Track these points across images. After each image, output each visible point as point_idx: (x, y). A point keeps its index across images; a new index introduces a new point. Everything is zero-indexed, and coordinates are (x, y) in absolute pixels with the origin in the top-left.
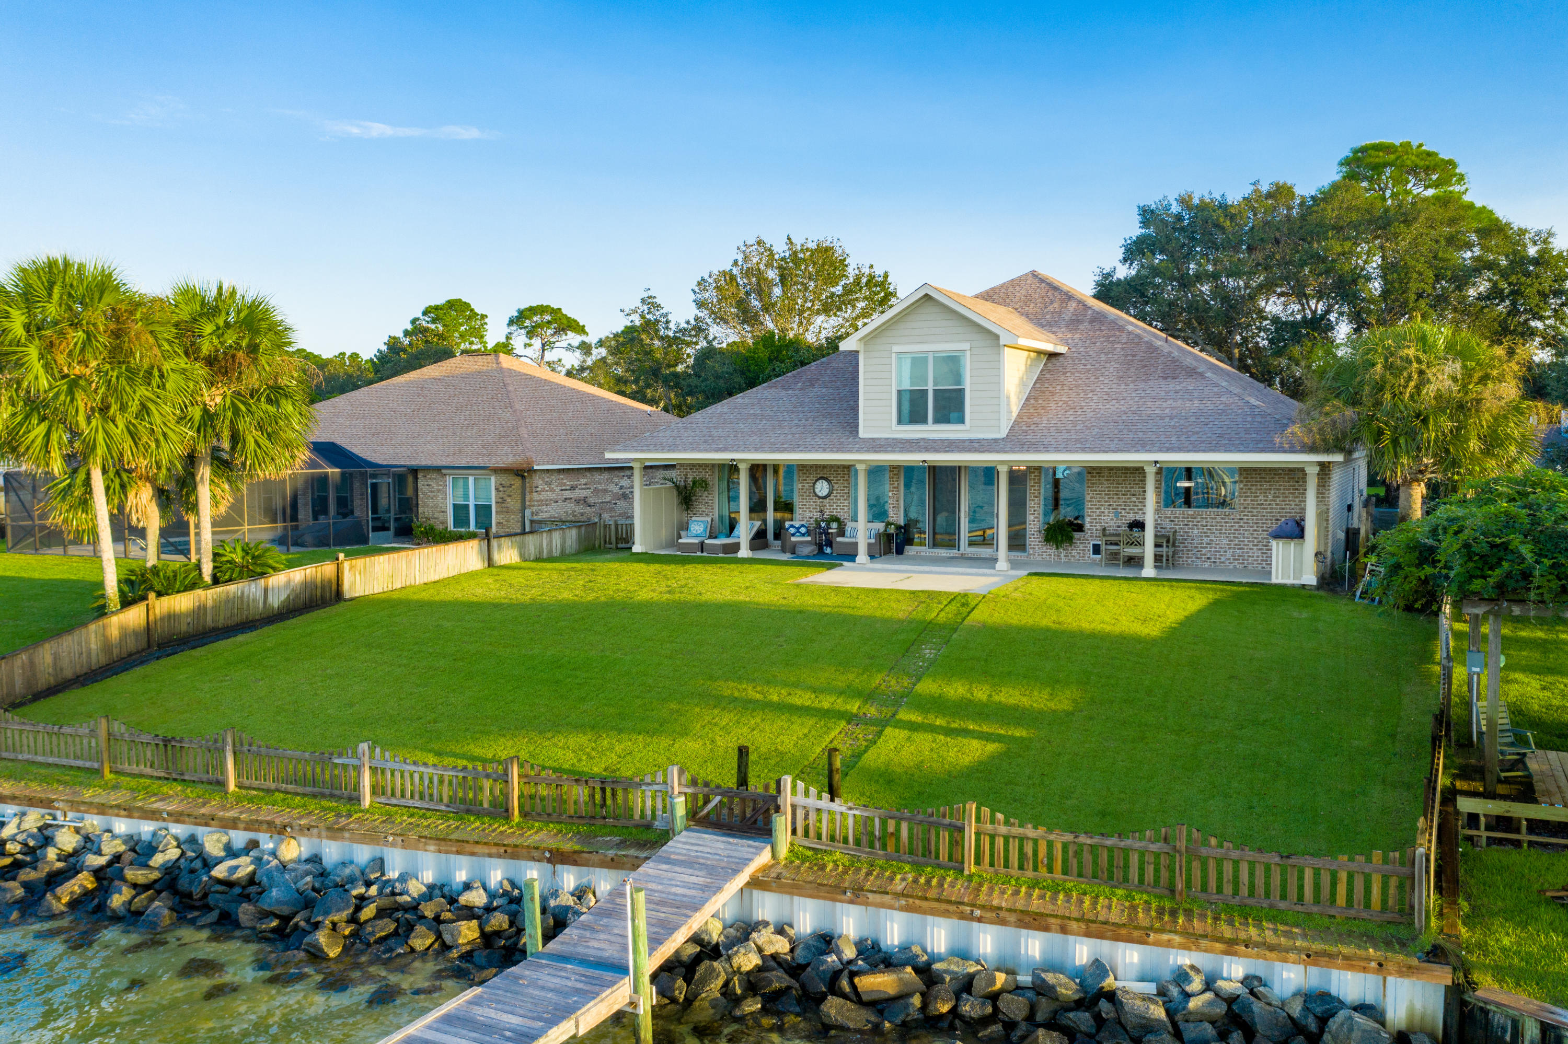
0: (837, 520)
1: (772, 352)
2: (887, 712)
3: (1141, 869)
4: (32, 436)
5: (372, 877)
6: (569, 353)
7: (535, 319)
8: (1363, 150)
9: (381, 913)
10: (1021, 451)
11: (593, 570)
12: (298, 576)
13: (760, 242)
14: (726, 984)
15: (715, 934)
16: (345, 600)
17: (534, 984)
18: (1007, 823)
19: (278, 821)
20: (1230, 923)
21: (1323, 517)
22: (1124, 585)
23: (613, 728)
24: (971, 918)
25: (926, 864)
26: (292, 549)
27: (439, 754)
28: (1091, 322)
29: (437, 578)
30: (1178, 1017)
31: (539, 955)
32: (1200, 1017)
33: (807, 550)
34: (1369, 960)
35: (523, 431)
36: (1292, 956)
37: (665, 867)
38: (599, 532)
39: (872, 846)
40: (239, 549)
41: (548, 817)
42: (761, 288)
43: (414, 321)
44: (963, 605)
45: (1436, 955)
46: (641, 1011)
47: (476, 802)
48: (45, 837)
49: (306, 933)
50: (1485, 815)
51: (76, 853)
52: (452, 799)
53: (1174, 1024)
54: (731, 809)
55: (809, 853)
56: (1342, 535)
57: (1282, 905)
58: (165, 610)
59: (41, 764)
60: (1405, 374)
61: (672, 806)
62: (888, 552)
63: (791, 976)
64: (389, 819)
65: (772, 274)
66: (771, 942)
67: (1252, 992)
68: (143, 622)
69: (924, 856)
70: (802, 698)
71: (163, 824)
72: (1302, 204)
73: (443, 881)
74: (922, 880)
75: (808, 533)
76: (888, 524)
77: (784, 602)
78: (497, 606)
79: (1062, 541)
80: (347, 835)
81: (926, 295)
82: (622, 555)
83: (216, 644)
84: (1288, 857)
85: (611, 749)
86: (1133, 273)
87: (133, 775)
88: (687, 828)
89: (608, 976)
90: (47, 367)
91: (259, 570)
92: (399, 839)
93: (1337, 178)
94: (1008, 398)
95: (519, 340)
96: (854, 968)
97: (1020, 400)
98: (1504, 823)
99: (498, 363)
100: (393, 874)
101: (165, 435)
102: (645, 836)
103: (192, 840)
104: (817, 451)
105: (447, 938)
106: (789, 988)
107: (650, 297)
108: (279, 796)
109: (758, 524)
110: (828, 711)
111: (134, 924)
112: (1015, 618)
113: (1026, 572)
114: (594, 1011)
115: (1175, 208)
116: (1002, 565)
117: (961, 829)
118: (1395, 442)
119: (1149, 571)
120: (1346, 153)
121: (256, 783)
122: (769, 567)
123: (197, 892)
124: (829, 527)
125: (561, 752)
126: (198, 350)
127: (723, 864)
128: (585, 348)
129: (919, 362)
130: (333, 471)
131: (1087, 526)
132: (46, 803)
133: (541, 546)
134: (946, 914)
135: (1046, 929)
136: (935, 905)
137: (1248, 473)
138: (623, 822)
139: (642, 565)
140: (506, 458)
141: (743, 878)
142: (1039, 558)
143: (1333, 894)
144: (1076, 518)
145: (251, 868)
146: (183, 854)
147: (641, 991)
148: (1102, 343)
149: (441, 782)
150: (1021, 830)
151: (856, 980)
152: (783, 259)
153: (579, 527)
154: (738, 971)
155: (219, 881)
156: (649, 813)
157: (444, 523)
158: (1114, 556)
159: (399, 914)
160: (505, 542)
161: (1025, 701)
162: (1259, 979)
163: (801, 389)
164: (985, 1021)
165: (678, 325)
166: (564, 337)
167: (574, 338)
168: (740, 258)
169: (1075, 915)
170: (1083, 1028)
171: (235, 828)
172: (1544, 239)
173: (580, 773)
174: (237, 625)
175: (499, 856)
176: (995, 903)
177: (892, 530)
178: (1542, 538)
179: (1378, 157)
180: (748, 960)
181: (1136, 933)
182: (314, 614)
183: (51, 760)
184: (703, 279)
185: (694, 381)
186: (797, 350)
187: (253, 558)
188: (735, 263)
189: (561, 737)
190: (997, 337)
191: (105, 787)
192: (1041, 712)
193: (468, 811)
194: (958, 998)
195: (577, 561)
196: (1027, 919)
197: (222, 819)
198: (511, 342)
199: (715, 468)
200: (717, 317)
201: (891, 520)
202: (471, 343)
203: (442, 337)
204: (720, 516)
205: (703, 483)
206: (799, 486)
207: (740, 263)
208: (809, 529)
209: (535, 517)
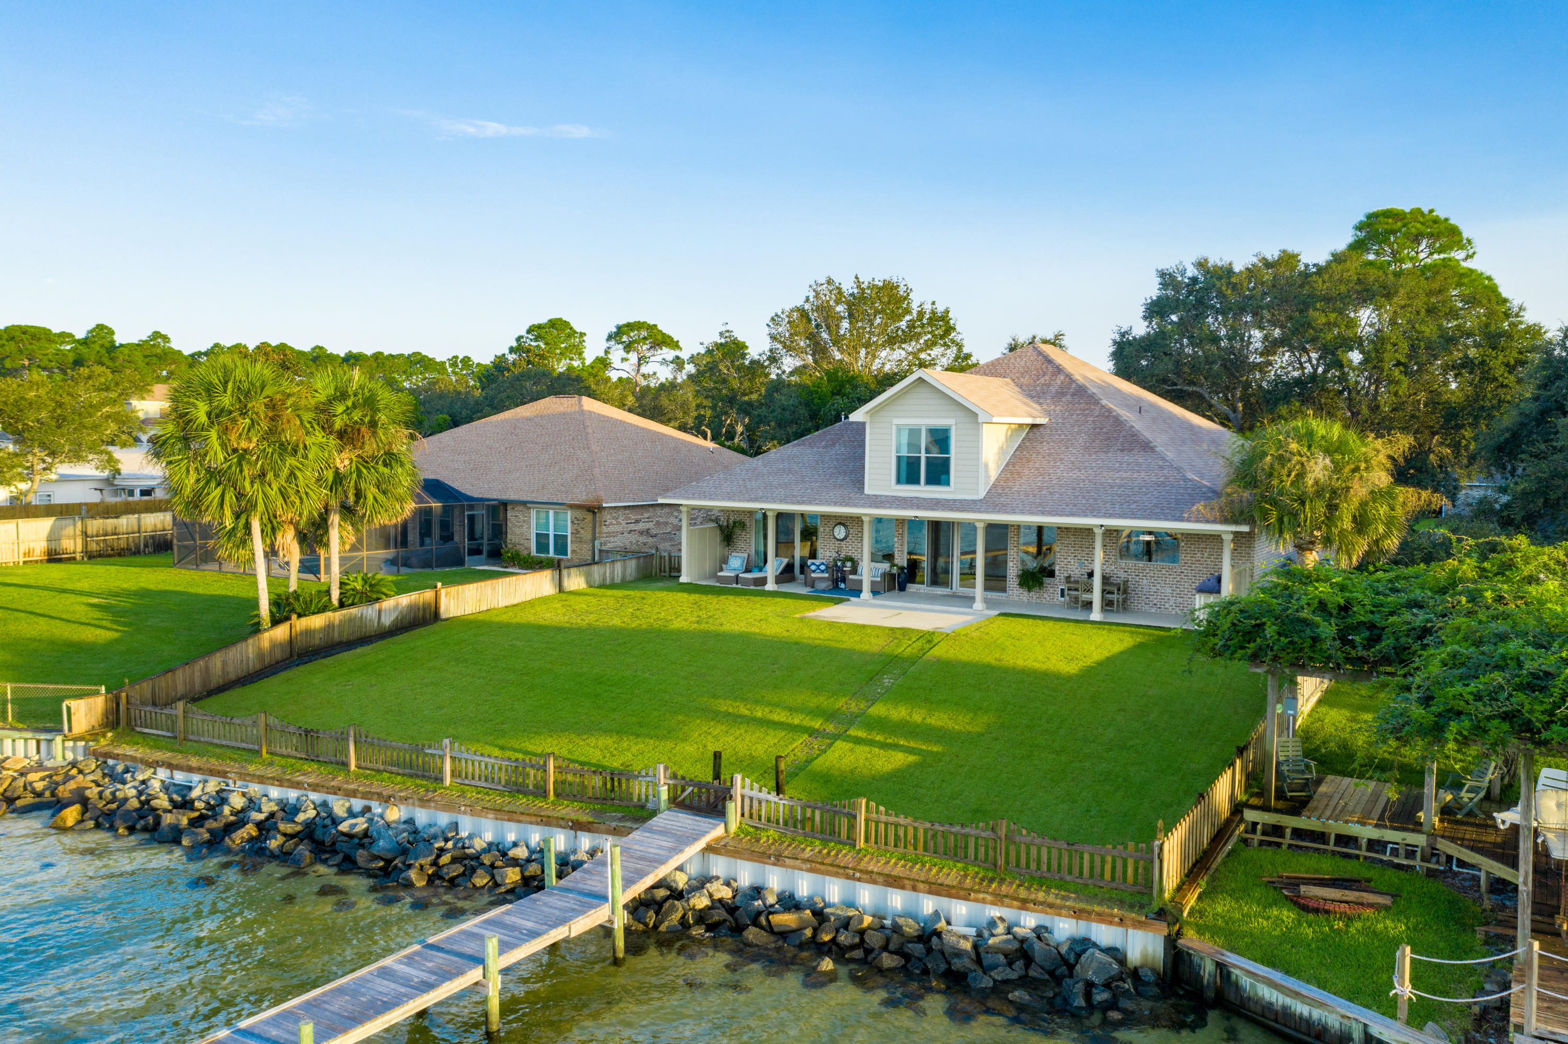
0: (851, 559)
1: (836, 386)
2: (841, 728)
3: (976, 849)
4: (211, 497)
5: (450, 835)
6: (664, 367)
7: (632, 334)
8: (1376, 215)
9: (454, 860)
10: (993, 512)
11: (643, 598)
12: (405, 600)
13: (830, 282)
14: (683, 917)
15: (681, 881)
16: (442, 620)
17: (545, 904)
18: (887, 814)
19: (385, 793)
20: (1028, 889)
21: (1245, 574)
22: (1071, 627)
23: (632, 734)
24: (852, 878)
25: (831, 841)
26: (403, 569)
27: (502, 748)
28: (1073, 395)
29: (516, 602)
30: (981, 950)
31: (553, 888)
32: (996, 950)
33: (822, 585)
34: (1113, 916)
35: (597, 471)
36: (1064, 912)
37: (647, 834)
38: (656, 562)
39: (795, 827)
40: (360, 579)
41: (573, 797)
42: (831, 321)
43: (519, 339)
44: (929, 642)
45: (1161, 914)
46: (616, 926)
47: (524, 785)
48: (222, 798)
49: (402, 871)
50: (1263, 824)
51: (243, 810)
52: (508, 782)
53: (978, 954)
54: (700, 797)
55: (751, 830)
57: (1067, 878)
58: (304, 627)
59: (217, 745)
60: (1290, 464)
61: (659, 792)
62: (891, 589)
63: (728, 913)
64: (463, 794)
65: (840, 309)
66: (718, 890)
67: (1039, 938)
68: (287, 637)
69: (829, 834)
70: (779, 716)
71: (305, 792)
72: (1302, 273)
73: (500, 840)
74: (825, 851)
76: (893, 565)
77: (785, 634)
78: (560, 630)
79: (1034, 586)
80: (433, 804)
81: (920, 378)
82: (671, 584)
84: (1072, 845)
85: (628, 750)
86: (1151, 330)
87: (282, 756)
88: (669, 809)
89: (595, 901)
90: (224, 446)
91: (375, 596)
92: (469, 809)
94: (986, 465)
95: (617, 354)
96: (772, 910)
97: (998, 466)
98: (1277, 830)
99: (581, 406)
100: (464, 834)
101: (307, 494)
102: (640, 814)
103: (325, 804)
105: (498, 879)
106: (725, 921)
107: (728, 331)
108: (386, 775)
109: (785, 561)
110: (797, 726)
111: (286, 861)
112: (966, 654)
113: (997, 612)
114: (582, 922)
115: (1191, 272)
116: (978, 605)
117: (855, 817)
118: (1280, 520)
119: (1096, 615)
120: (1361, 217)
121: (369, 765)
122: (788, 601)
123: (328, 841)
124: (844, 566)
125: (591, 750)
126: (331, 426)
127: (688, 835)
128: (678, 363)
129: (914, 433)
130: (436, 505)
131: (1057, 573)
132: (223, 774)
133: (605, 573)
134: (836, 875)
135: (903, 887)
136: (830, 868)
137: (1188, 537)
138: (625, 803)
139: (685, 595)
140: (581, 496)
141: (701, 844)
143: (1102, 871)
144: (1051, 565)
145: (366, 825)
146: (318, 814)
147: (616, 912)
149: (500, 769)
150: (896, 819)
151: (771, 917)
152: (851, 295)
153: (638, 558)
154: (693, 909)
155: (343, 834)
156: (643, 797)
157: (528, 549)
158: (1074, 600)
159: (467, 862)
160: (573, 571)
161: (950, 724)
162: (1046, 928)
164: (853, 947)
165: (754, 355)
166: (659, 352)
167: (668, 353)
168: (812, 294)
169: (923, 879)
170: (917, 954)
171: (355, 797)
173: (602, 767)
175: (538, 824)
176: (870, 868)
177: (895, 571)
179: (1387, 223)
180: (701, 902)
181: (962, 893)
182: (417, 632)
183: (224, 743)
184: (777, 315)
185: (763, 411)
186: (855, 387)
187: (371, 585)
188: (807, 300)
189: (593, 739)
190: (977, 416)
191: (263, 763)
192: (959, 733)
193: (518, 791)
194: (837, 931)
195: (633, 589)
196: (891, 880)
197: (346, 790)
198: (610, 356)
199: (751, 513)
200: (790, 348)
201: (896, 562)
202: (571, 359)
203: (542, 357)
204: (757, 552)
205: (742, 525)
206: (821, 529)
207: (811, 299)
208: (827, 567)
209: (604, 548)
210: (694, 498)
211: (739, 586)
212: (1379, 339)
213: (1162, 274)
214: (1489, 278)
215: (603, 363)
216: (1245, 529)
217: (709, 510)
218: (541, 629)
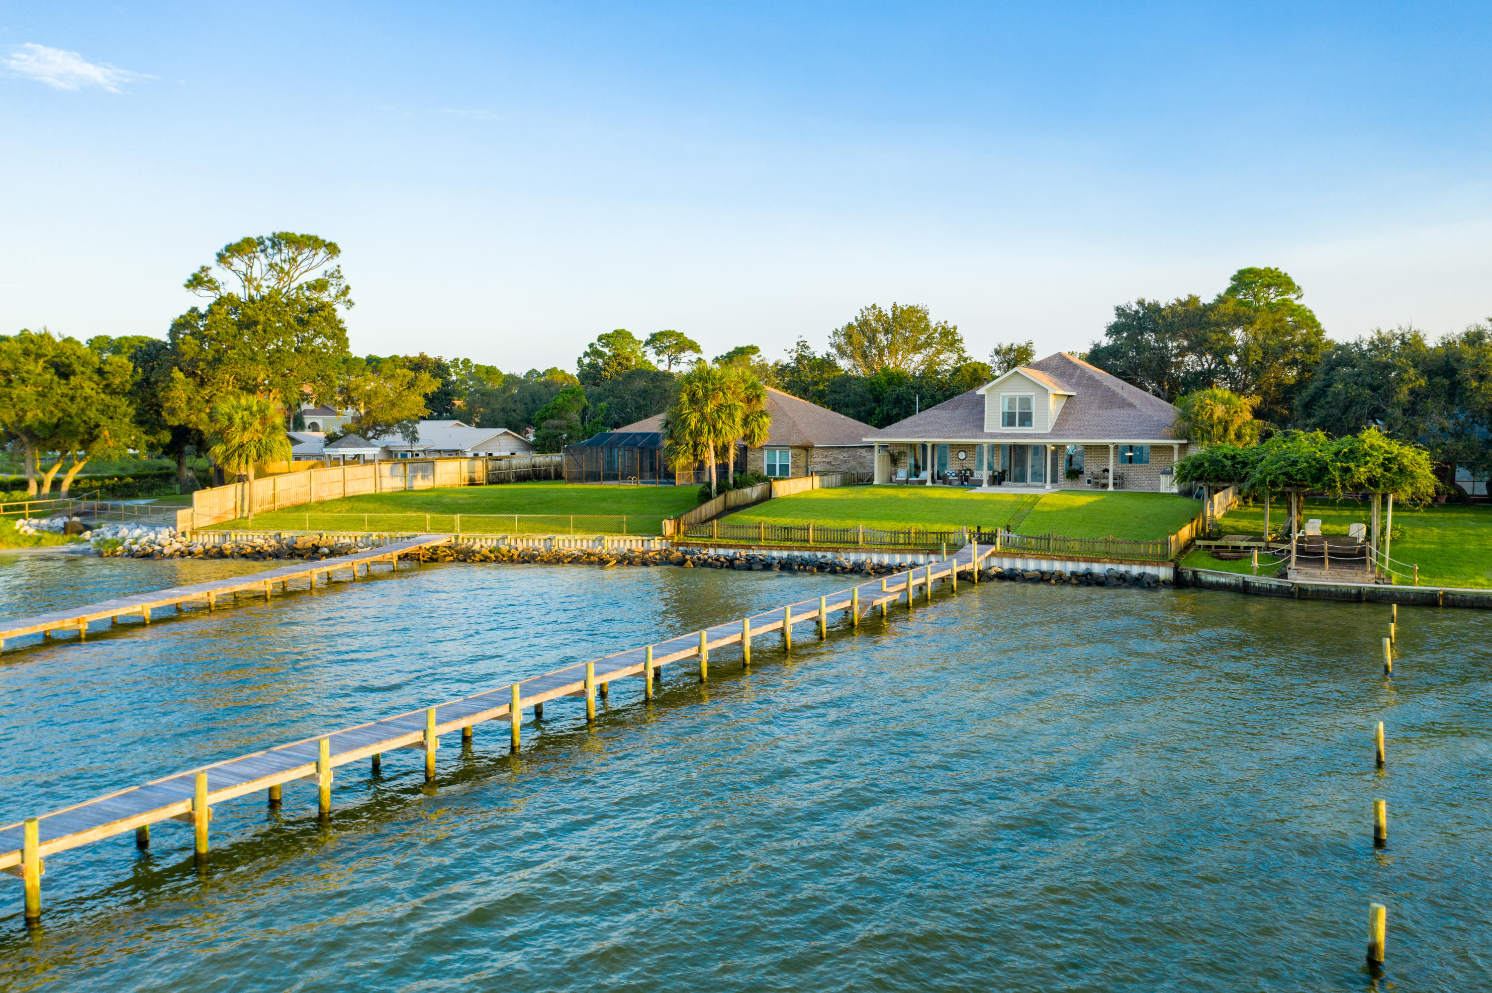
3: (1099, 547)
7: (665, 341)
8: (1244, 271)
10: (1056, 439)
25: (1039, 550)
28: (1087, 380)
34: (1151, 566)
35: (799, 428)
36: (1133, 566)
38: (854, 475)
44: (1034, 499)
45: (1171, 564)
47: (898, 541)
52: (890, 541)
54: (981, 539)
55: (1006, 548)
58: (729, 496)
60: (1206, 410)
61: (964, 537)
62: (994, 484)
63: (1008, 574)
64: (871, 547)
66: (997, 569)
72: (1202, 309)
76: (996, 471)
79: (1074, 478)
81: (1016, 371)
82: (870, 485)
87: (772, 540)
88: (969, 543)
93: (1226, 289)
94: (1051, 415)
96: (1022, 573)
97: (1056, 416)
98: (1209, 547)
113: (1059, 491)
116: (1048, 487)
118: (1202, 435)
119: (1111, 488)
120: (1236, 272)
121: (819, 540)
122: (942, 489)
129: (1012, 401)
131: (1085, 472)
137: (1154, 448)
139: (881, 489)
140: (798, 441)
141: (986, 555)
142: (1064, 485)
144: (1080, 469)
148: (1093, 391)
152: (888, 317)
156: (955, 541)
157: (762, 473)
158: (1096, 483)
160: (818, 478)
162: (1128, 570)
164: (1058, 580)
166: (684, 354)
167: (691, 356)
168: (859, 316)
169: (1076, 559)
170: (1088, 578)
177: (997, 474)
179: (1250, 277)
181: (1097, 560)
183: (739, 537)
190: (1046, 391)
191: (765, 543)
193: (896, 544)
206: (949, 453)
211: (909, 484)
212: (1247, 349)
213: (1118, 309)
214: (1310, 311)
216: (1185, 441)
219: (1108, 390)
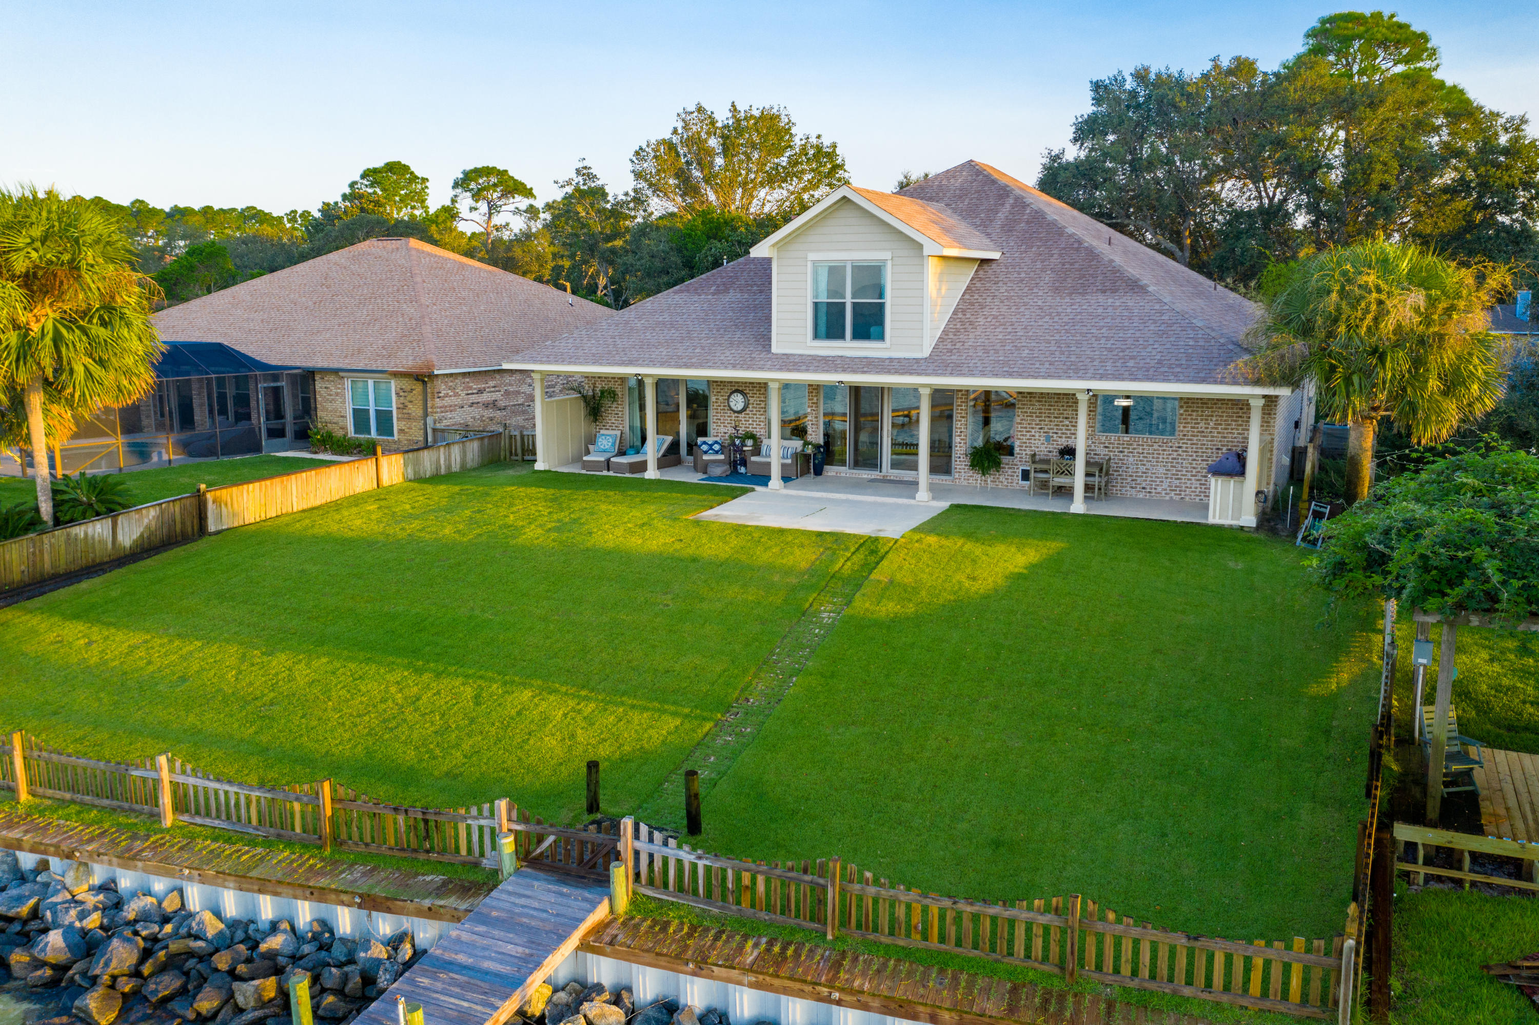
0: (752, 436)
1: (711, 229)
2: (772, 696)
3: (1028, 942)
5: (171, 910)
6: (517, 217)
7: (481, 181)
8: (1332, 20)
9: (169, 964)
10: (944, 374)
11: (485, 495)
12: (151, 510)
13: (700, 109)
16: (210, 534)
18: (876, 883)
19: (67, 843)
21: (1266, 449)
24: (828, 1000)
25: (784, 925)
28: (1028, 222)
29: (318, 503)
33: (717, 471)
35: (427, 329)
37: (481, 929)
38: (505, 443)
39: (724, 898)
41: (366, 847)
42: (703, 157)
43: (352, 185)
44: (873, 552)
47: (286, 827)
50: (1424, 845)
52: (261, 821)
54: (567, 852)
55: (653, 905)
56: (1286, 460)
57: (1187, 991)
60: (1363, 304)
61: (500, 844)
62: (804, 472)
64: (189, 844)
65: (713, 142)
66: (603, 1013)
69: (782, 913)
72: (1263, 82)
73: (249, 919)
74: (777, 950)
75: (722, 450)
76: (806, 444)
77: (676, 548)
79: (989, 468)
80: (140, 864)
81: (844, 197)
82: (523, 472)
83: (55, 593)
84: (1196, 939)
86: (1083, 154)
88: (517, 873)
91: (105, 508)
92: (196, 873)
93: (1302, 49)
95: (465, 202)
97: (946, 313)
99: (407, 247)
100: (191, 911)
102: (472, 877)
104: (726, 368)
107: (585, 168)
108: (73, 808)
109: (669, 439)
113: (947, 505)
115: (1129, 84)
116: (923, 495)
117: (823, 888)
118: (1348, 380)
119: (1078, 504)
120: (1314, 23)
121: (50, 792)
122: (676, 494)
124: (743, 445)
127: (548, 927)
128: (532, 212)
129: (835, 272)
131: (1017, 450)
134: (800, 994)
136: (788, 983)
137: (1189, 402)
138: (446, 858)
140: (406, 361)
141: (574, 940)
142: (965, 483)
143: (1247, 981)
144: (1006, 440)
145: (35, 899)
148: (1039, 247)
149: (249, 802)
150: (892, 892)
152: (726, 127)
153: (482, 439)
156: (476, 848)
157: (344, 428)
158: (1044, 485)
159: (189, 966)
160: (396, 459)
163: (713, 294)
165: (615, 197)
166: (511, 200)
167: (522, 202)
168: (680, 125)
171: (22, 847)
172: (1517, 125)
174: (82, 569)
175: (307, 895)
176: (857, 987)
177: (809, 450)
178: (1512, 552)
179: (1346, 28)
182: (173, 553)
184: (641, 149)
185: (630, 259)
186: (734, 229)
188: (675, 131)
190: (920, 246)
193: (278, 836)
195: (475, 482)
196: (893, 1006)
198: (457, 205)
199: (623, 379)
200: (656, 189)
201: (809, 438)
202: (413, 208)
203: (377, 203)
204: (631, 428)
205: (611, 395)
206: (713, 399)
207: (680, 131)
208: (723, 447)
209: (438, 426)
210: (549, 362)
211: (611, 473)
213: (1096, 85)
214: (1461, 90)
215: (450, 213)
217: (568, 376)
218: (345, 544)
219: (1077, 244)
